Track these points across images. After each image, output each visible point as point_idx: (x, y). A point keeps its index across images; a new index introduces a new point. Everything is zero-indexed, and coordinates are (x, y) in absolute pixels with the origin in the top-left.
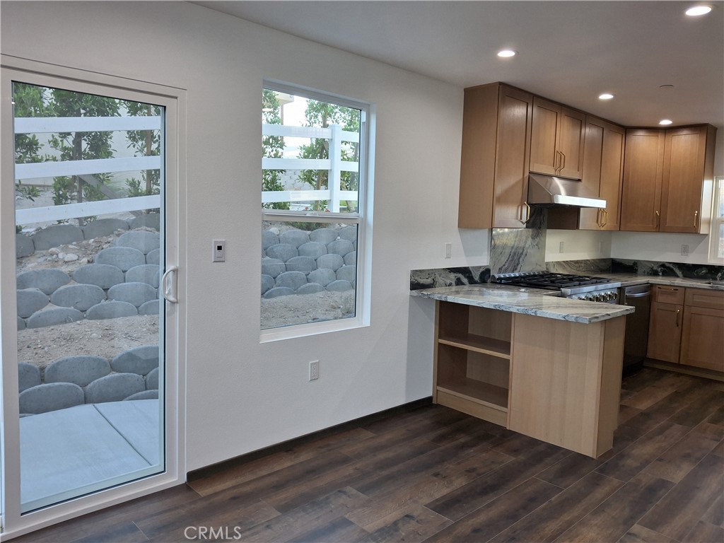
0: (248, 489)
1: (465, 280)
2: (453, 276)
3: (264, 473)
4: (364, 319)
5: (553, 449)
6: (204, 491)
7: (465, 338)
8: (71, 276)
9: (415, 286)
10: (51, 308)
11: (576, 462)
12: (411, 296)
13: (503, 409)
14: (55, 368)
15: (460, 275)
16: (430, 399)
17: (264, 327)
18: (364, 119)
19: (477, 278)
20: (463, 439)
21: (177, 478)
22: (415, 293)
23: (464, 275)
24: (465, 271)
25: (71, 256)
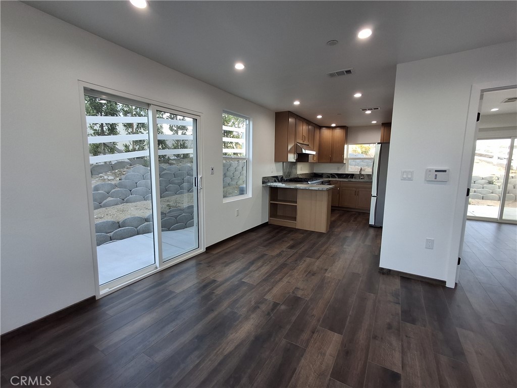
0: (228, 250)
1: (277, 181)
2: (274, 179)
3: (229, 246)
4: (249, 194)
5: (312, 232)
6: (215, 252)
7: (277, 201)
8: (116, 186)
9: (263, 183)
10: (110, 199)
11: (320, 235)
12: (263, 186)
13: (295, 222)
14: (124, 222)
15: (275, 179)
16: (267, 222)
17: (224, 197)
18: (247, 123)
19: (280, 180)
20: (285, 232)
21: (202, 250)
22: (264, 185)
23: (276, 179)
24: (276, 177)
25: (110, 178)
